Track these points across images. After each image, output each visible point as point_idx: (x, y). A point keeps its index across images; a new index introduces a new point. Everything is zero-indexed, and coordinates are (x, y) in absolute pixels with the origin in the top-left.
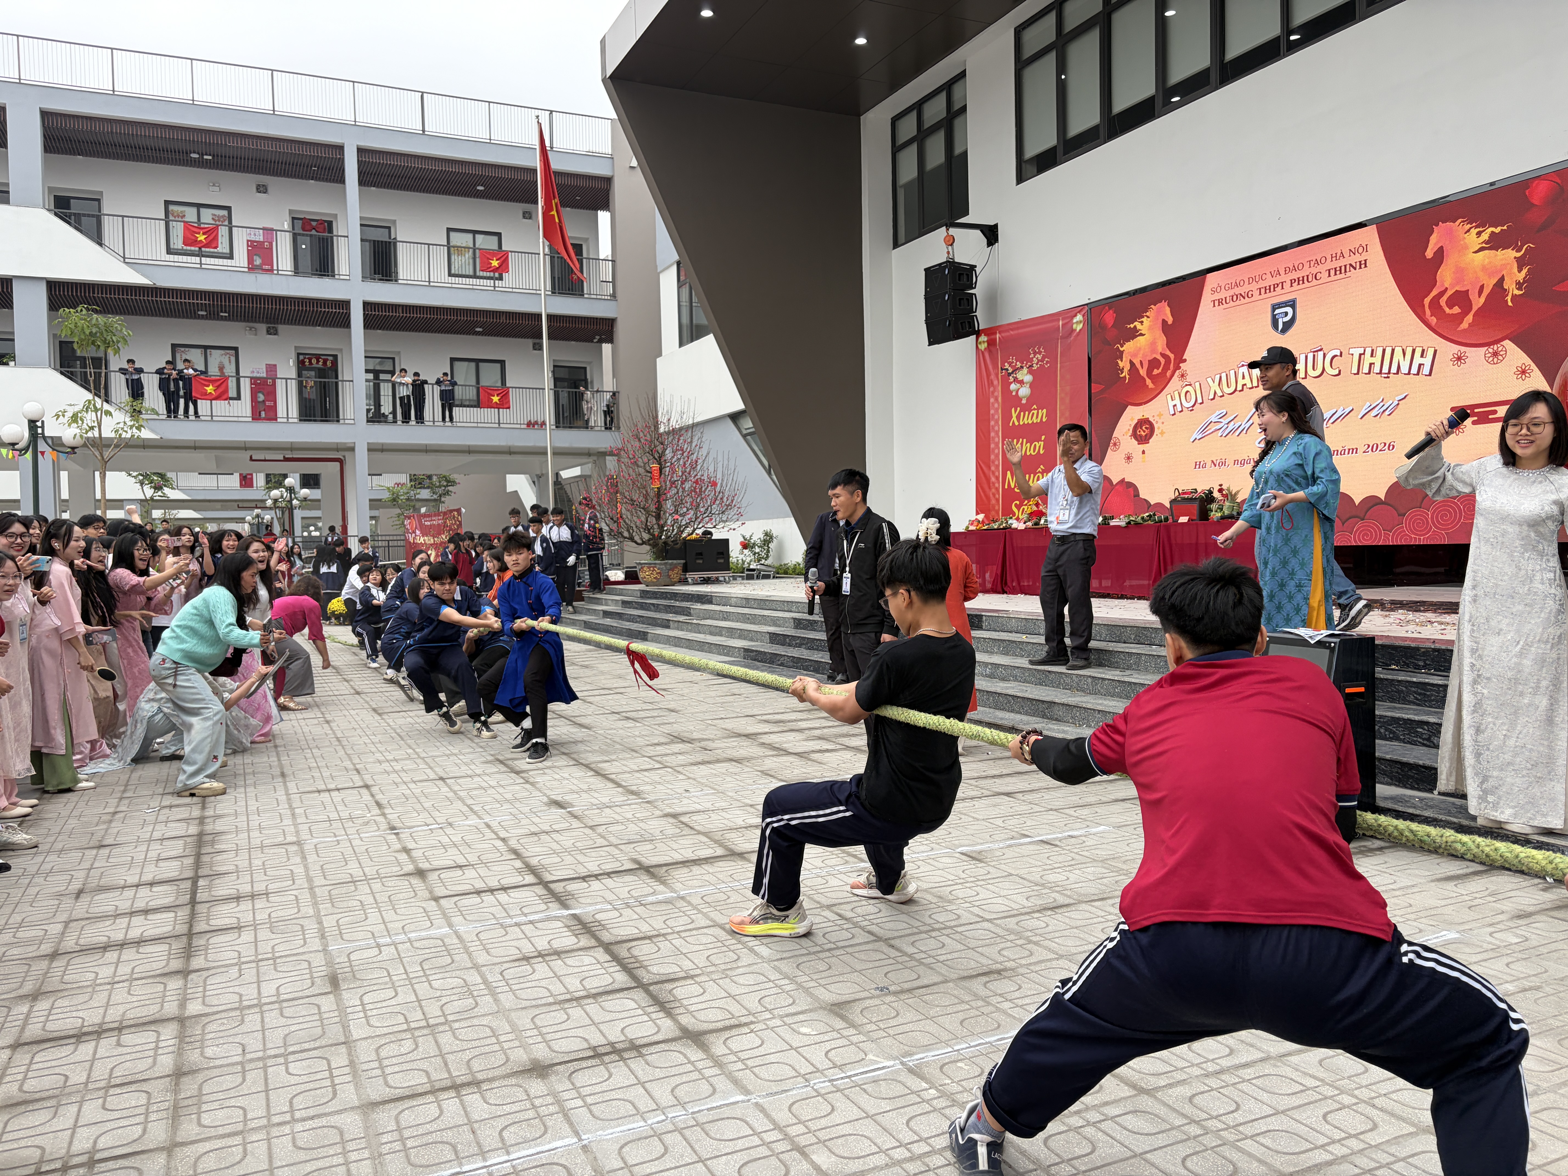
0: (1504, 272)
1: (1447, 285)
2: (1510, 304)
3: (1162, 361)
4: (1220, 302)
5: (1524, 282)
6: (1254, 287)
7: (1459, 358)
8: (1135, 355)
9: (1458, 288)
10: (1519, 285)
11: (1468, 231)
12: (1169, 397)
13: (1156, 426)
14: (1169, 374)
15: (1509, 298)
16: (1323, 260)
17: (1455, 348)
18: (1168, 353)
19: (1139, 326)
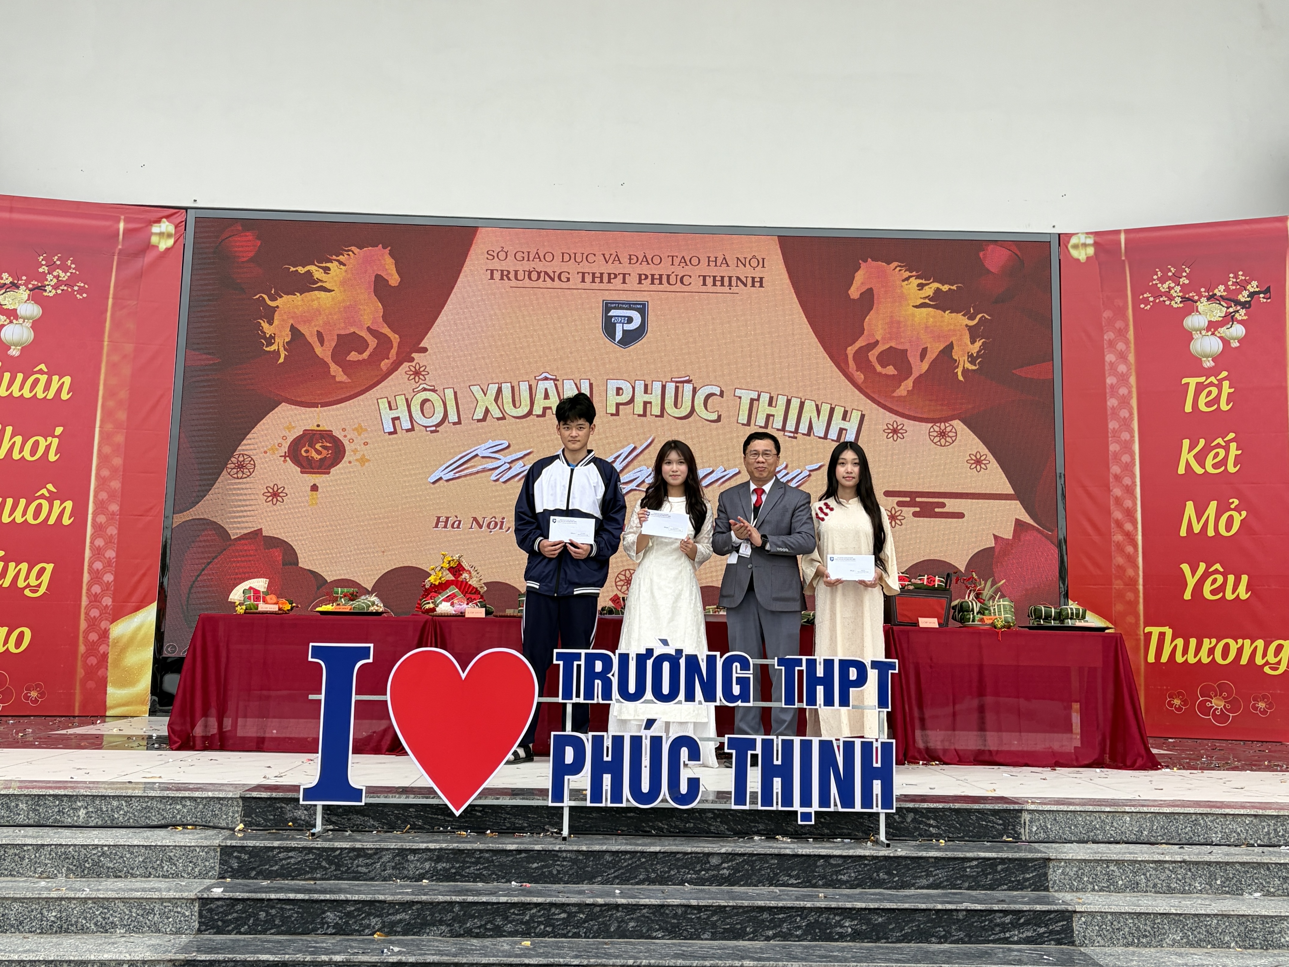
0: (953, 339)
1: (879, 338)
2: (961, 378)
3: (372, 343)
4: (505, 275)
5: (978, 356)
6: (572, 268)
7: (895, 431)
8: (307, 321)
9: (893, 344)
10: (972, 359)
11: (907, 279)
12: (384, 404)
13: (348, 447)
14: (385, 364)
15: (959, 371)
16: (695, 261)
17: (890, 418)
18: (386, 330)
19: (318, 273)
